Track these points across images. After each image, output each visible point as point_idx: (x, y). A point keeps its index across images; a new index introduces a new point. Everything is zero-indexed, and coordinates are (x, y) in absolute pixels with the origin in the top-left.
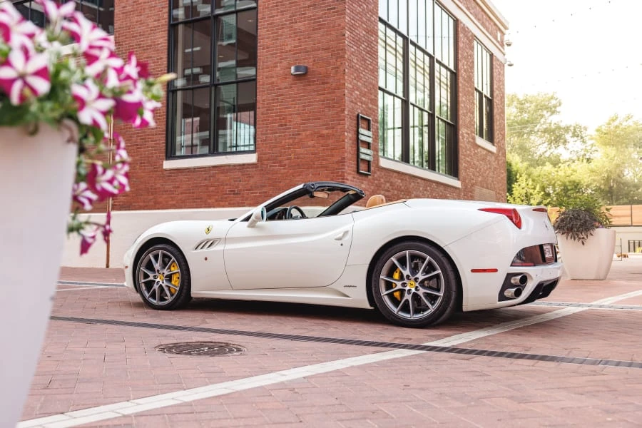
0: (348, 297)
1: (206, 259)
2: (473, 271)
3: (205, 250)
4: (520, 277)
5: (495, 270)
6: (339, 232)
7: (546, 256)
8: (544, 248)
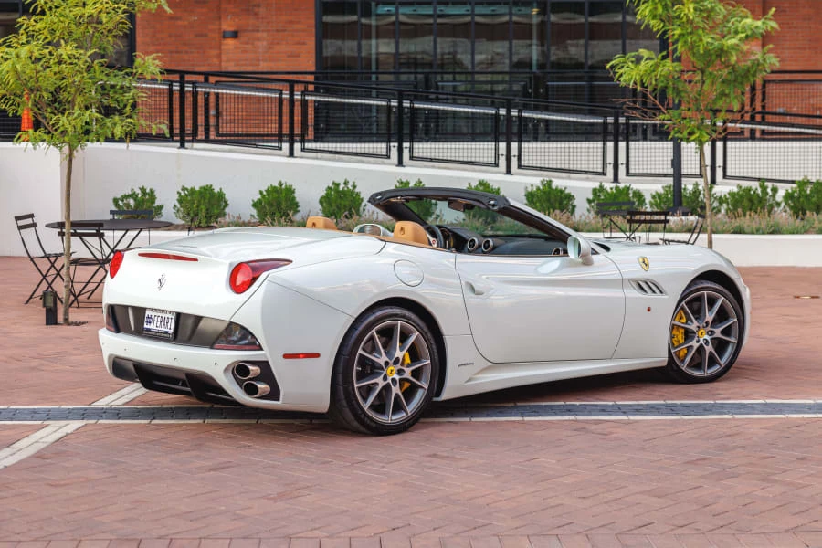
7: (145, 326)
8: (148, 313)
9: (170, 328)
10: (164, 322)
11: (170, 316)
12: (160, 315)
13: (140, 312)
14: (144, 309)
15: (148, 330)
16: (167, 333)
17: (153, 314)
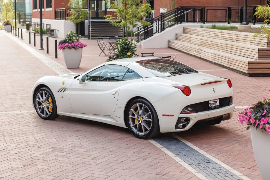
0: (117, 122)
1: (62, 97)
2: (163, 115)
3: (62, 93)
4: (184, 119)
5: (173, 116)
6: (113, 91)
7: (210, 106)
8: (209, 102)
9: (218, 104)
10: (216, 103)
11: (217, 100)
12: (214, 101)
13: (207, 102)
14: (208, 101)
15: (212, 107)
16: (217, 106)
17: (211, 102)
